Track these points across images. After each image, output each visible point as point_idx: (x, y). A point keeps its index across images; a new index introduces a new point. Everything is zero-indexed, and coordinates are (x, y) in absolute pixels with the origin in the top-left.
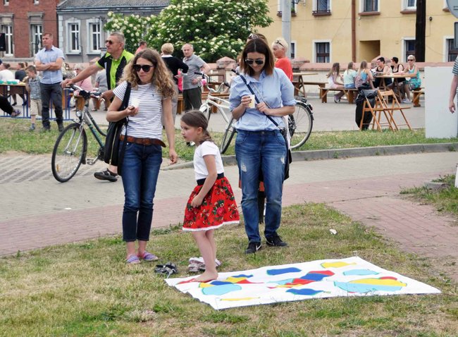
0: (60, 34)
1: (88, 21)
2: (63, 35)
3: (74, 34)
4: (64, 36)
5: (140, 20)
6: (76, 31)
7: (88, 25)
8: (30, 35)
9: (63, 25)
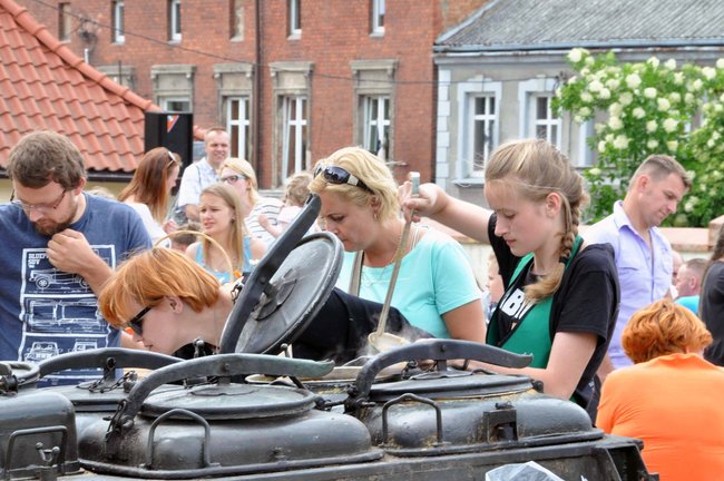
0: (442, 124)
1: (524, 87)
2: (449, 129)
3: (480, 124)
4: (452, 129)
5: (679, 78)
6: (487, 117)
7: (522, 97)
8: (356, 126)
9: (451, 97)
